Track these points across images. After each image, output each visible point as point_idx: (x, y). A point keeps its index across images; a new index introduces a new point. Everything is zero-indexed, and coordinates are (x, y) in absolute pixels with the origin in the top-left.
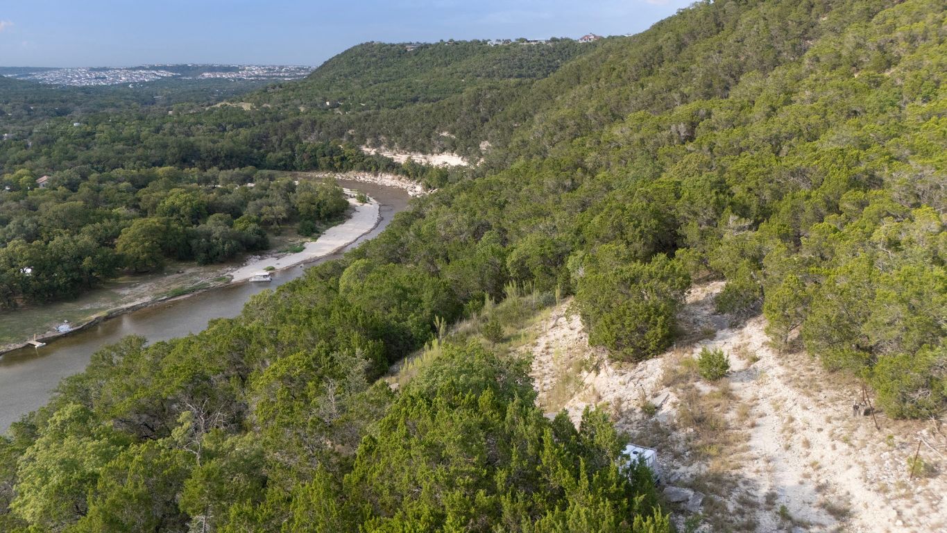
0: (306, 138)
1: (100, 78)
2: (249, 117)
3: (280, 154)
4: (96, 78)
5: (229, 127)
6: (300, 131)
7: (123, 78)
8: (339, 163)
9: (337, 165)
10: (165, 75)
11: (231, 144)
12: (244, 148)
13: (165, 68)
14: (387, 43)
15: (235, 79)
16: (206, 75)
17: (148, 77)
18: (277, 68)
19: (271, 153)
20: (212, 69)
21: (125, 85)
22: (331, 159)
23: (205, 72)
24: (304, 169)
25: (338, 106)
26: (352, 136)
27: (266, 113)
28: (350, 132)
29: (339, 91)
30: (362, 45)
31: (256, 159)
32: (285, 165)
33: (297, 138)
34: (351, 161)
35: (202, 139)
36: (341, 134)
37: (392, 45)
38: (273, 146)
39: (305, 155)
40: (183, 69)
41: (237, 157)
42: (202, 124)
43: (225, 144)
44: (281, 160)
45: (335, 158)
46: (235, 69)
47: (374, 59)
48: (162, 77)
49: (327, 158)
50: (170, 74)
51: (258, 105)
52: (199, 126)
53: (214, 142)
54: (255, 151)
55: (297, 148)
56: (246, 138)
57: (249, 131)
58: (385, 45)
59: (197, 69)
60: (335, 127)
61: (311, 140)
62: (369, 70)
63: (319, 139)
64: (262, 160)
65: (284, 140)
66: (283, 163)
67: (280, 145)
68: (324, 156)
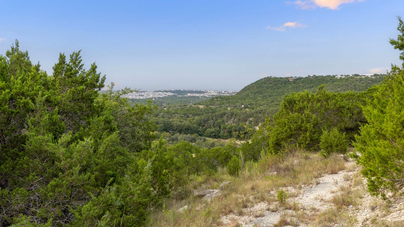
0: (227, 122)
1: (141, 95)
2: (201, 111)
3: (212, 130)
4: (139, 95)
5: (190, 115)
6: (225, 118)
7: (151, 96)
8: (243, 136)
9: (242, 136)
10: (170, 95)
11: (189, 123)
12: (195, 125)
13: (171, 92)
14: (278, 77)
15: (202, 97)
16: (189, 94)
17: (163, 95)
18: (223, 92)
19: (209, 129)
20: (192, 92)
21: (152, 98)
22: (239, 133)
23: (188, 93)
24: (224, 138)
25: (248, 107)
26: (251, 122)
27: (210, 109)
28: (251, 119)
29: (250, 100)
30: (265, 78)
31: (200, 132)
32: (215, 135)
33: (223, 121)
34: (250, 134)
35: (176, 121)
36: (246, 121)
37: (281, 78)
38: (210, 126)
39: (226, 130)
40: (179, 92)
41: (191, 130)
42: (178, 114)
43: (186, 123)
44: (213, 133)
45: (241, 132)
46: (203, 92)
47: (271, 85)
48: (169, 95)
49: (237, 133)
50: (173, 94)
51: (207, 106)
52: (176, 115)
53: (181, 122)
54: (201, 127)
55: (222, 127)
56: (197, 121)
57: (199, 117)
58: (277, 78)
59: (185, 92)
60: (243, 116)
61: (230, 123)
62: (268, 90)
63: (234, 122)
64: (203, 132)
65: (216, 122)
66: (214, 134)
67: (214, 125)
68: (236, 131)
